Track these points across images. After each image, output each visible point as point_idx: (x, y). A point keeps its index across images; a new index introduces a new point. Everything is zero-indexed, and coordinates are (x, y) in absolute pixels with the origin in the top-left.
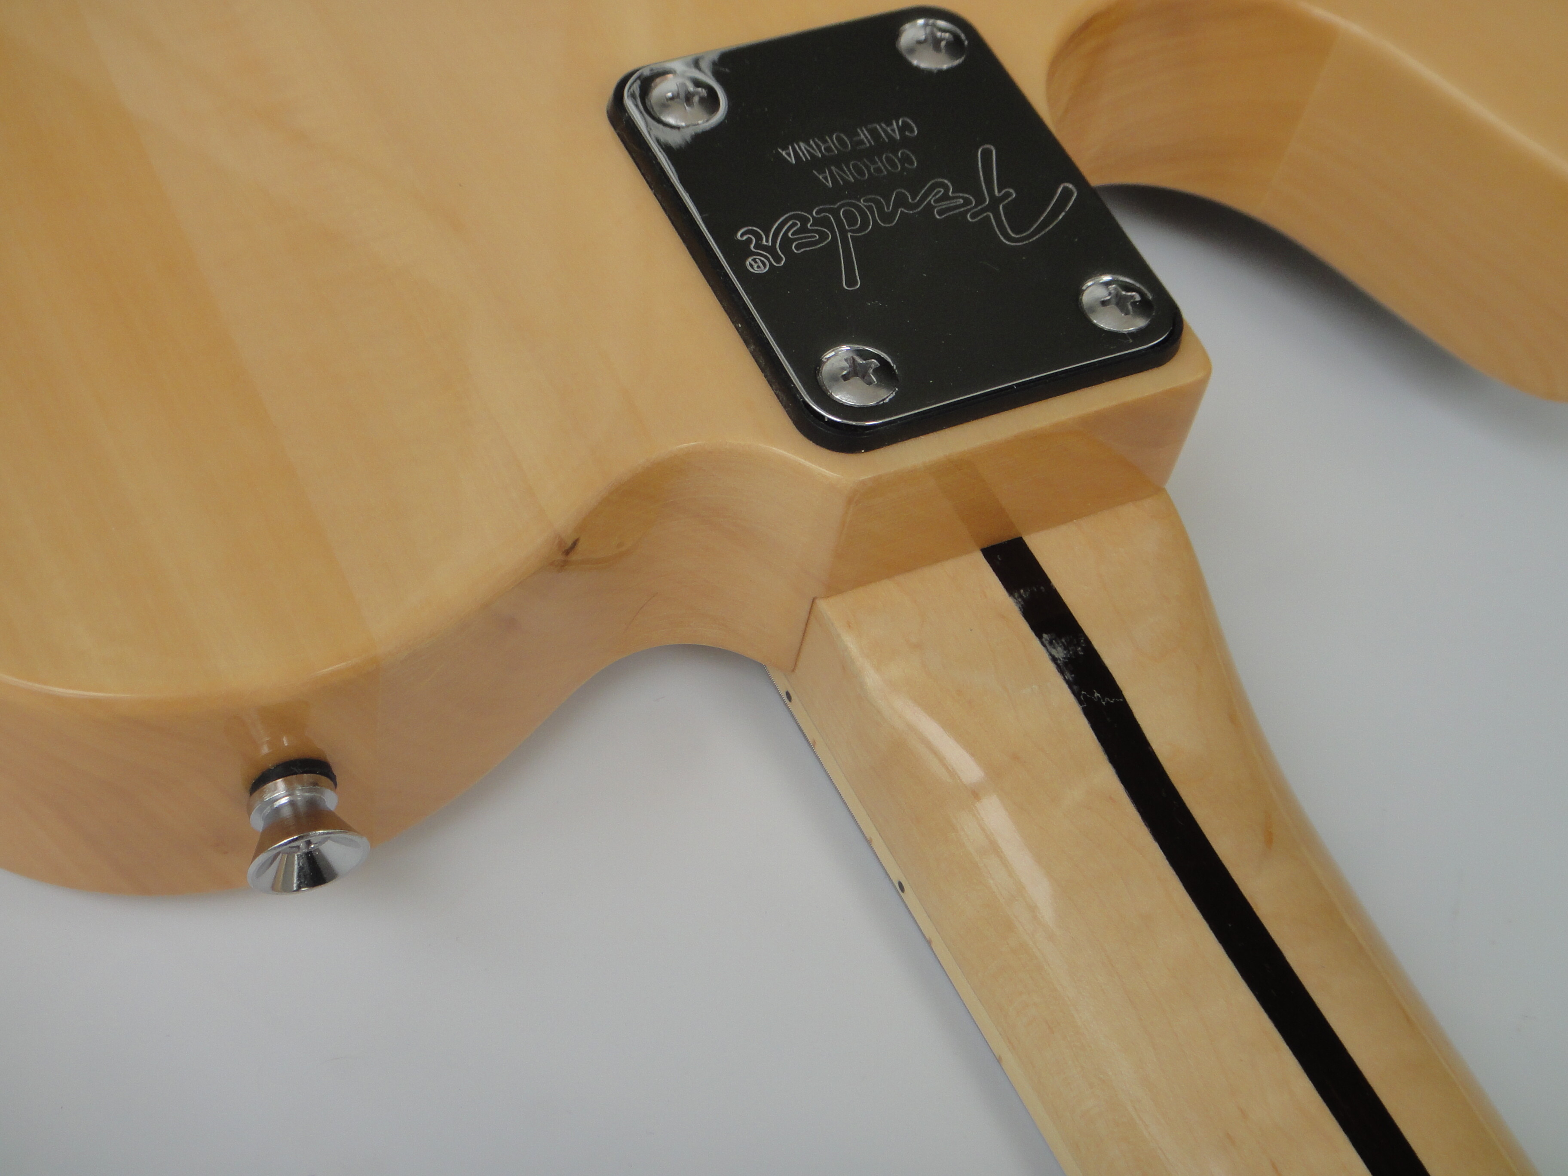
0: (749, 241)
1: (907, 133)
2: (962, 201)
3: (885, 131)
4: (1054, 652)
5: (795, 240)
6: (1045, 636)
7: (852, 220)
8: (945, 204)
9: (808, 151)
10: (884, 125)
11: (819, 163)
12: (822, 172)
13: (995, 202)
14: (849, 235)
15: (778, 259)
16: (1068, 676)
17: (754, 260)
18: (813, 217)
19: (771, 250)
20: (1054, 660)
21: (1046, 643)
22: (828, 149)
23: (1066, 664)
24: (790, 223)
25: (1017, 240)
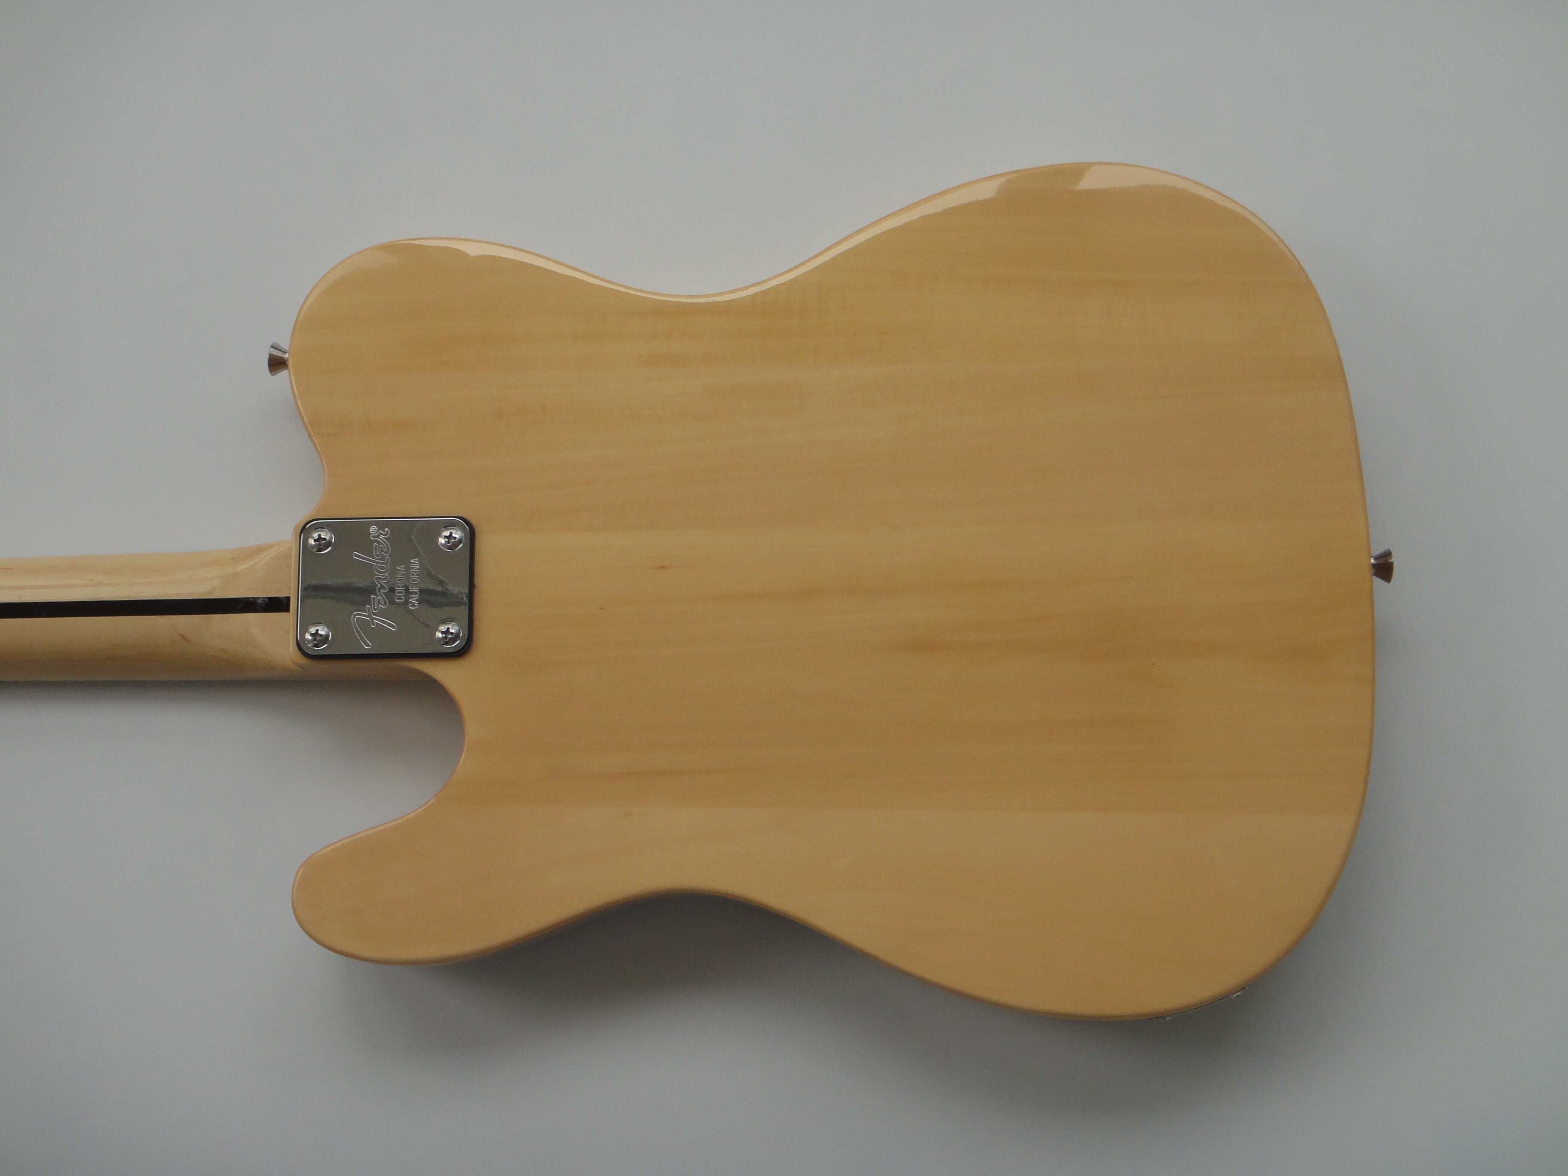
0: (384, 532)
1: (411, 604)
2: (376, 608)
3: (415, 597)
4: (261, 599)
5: (379, 546)
6: (267, 600)
7: (383, 568)
8: (376, 601)
9: (414, 568)
10: (417, 598)
11: (408, 569)
12: (404, 568)
13: (373, 619)
14: (375, 564)
15: (373, 537)
16: (251, 599)
17: (375, 530)
18: (386, 556)
19: (378, 537)
20: (258, 598)
21: (265, 599)
22: (413, 575)
23: (255, 601)
24: (386, 547)
25: (354, 619)
